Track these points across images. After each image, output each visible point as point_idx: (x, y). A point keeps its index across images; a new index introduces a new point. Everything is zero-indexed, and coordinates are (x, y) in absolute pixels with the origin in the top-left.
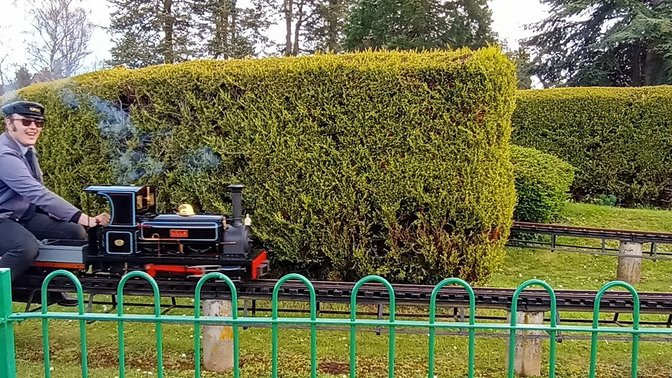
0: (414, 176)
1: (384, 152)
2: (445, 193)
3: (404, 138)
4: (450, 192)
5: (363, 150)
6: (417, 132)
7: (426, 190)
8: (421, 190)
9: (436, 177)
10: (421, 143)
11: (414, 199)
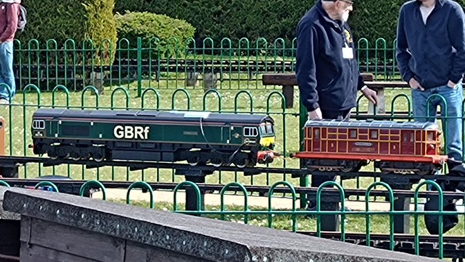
0: (60, 26)
1: (46, 15)
2: (75, 34)
3: (56, 8)
4: (78, 34)
5: (37, 15)
6: (61, 6)
7: (67, 33)
8: (64, 33)
9: (71, 27)
10: (63, 10)
11: (62, 38)
